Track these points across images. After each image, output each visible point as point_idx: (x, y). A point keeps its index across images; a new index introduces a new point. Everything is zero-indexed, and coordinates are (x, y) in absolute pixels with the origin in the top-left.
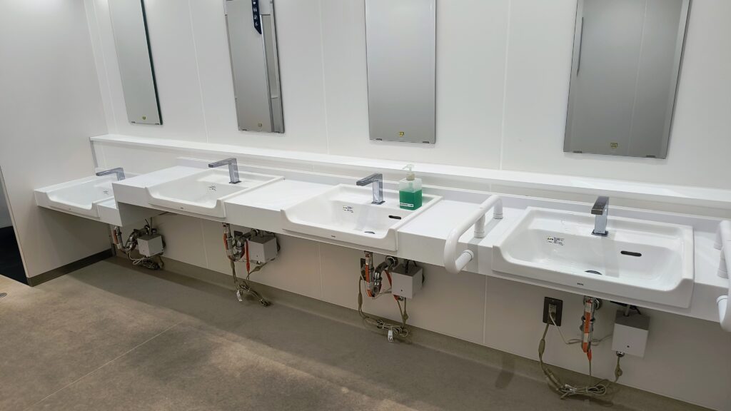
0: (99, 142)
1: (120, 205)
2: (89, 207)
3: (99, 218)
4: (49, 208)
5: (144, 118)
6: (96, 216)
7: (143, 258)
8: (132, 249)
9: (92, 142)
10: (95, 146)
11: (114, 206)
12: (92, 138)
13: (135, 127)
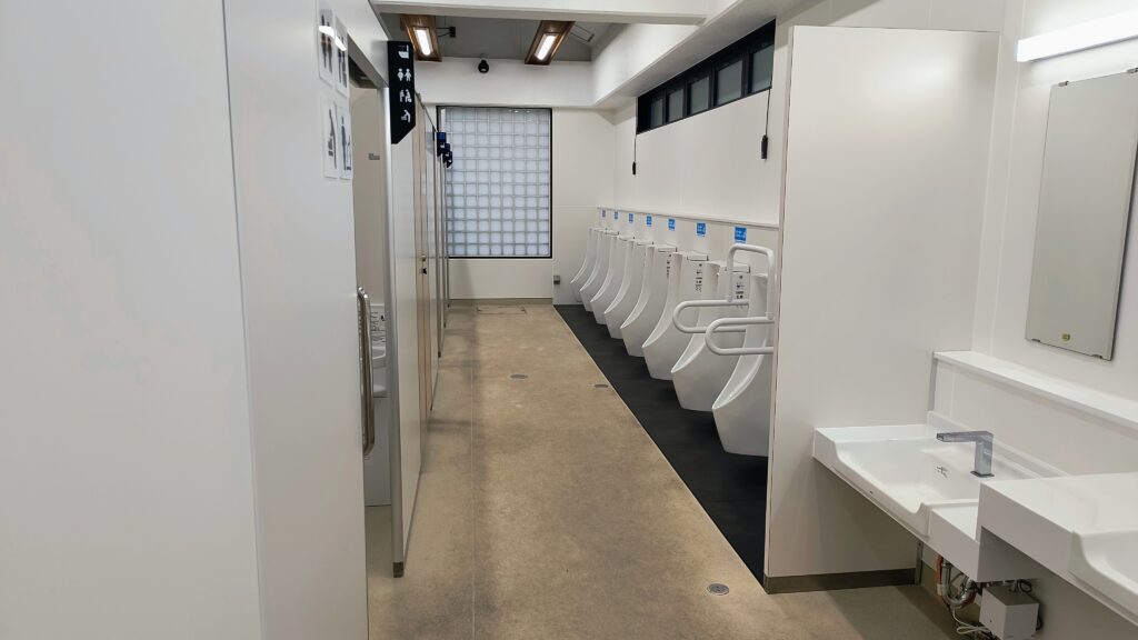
0: (950, 364)
1: (986, 535)
2: (913, 508)
3: (927, 537)
4: (833, 470)
5: (1067, 337)
6: (922, 532)
7: (981, 628)
8: (965, 604)
9: (935, 361)
10: (940, 370)
11: (971, 531)
12: (939, 354)
13: (1040, 352)
